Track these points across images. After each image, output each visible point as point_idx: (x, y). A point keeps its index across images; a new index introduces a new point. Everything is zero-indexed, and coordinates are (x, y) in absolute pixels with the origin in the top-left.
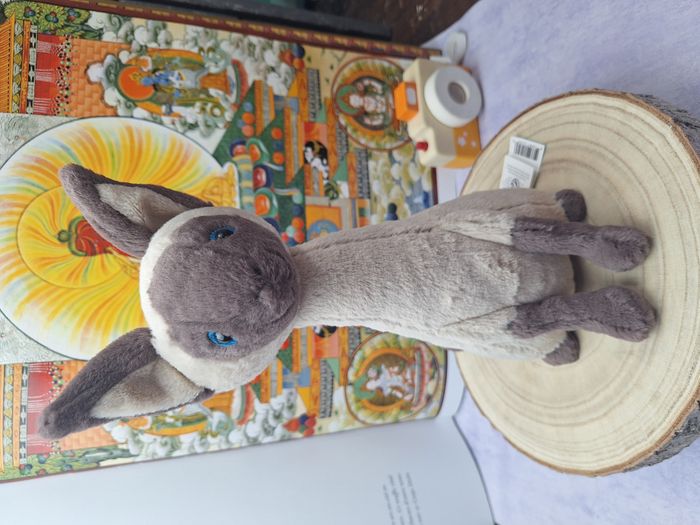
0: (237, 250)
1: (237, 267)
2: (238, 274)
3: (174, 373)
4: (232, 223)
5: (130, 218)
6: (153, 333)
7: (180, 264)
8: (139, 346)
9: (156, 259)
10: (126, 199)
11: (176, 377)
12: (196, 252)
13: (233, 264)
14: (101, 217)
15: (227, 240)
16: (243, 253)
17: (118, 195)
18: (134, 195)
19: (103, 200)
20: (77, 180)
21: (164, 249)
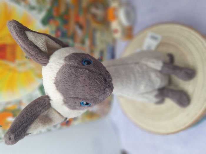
0: (97, 71)
1: (99, 79)
3: (57, 113)
5: (41, 49)
6: (51, 98)
9: (58, 70)
10: (40, 40)
11: (57, 115)
12: (80, 70)
13: (97, 77)
14: (29, 47)
17: (36, 38)
18: (42, 39)
19: (30, 39)
20: (17, 28)
21: (61, 65)
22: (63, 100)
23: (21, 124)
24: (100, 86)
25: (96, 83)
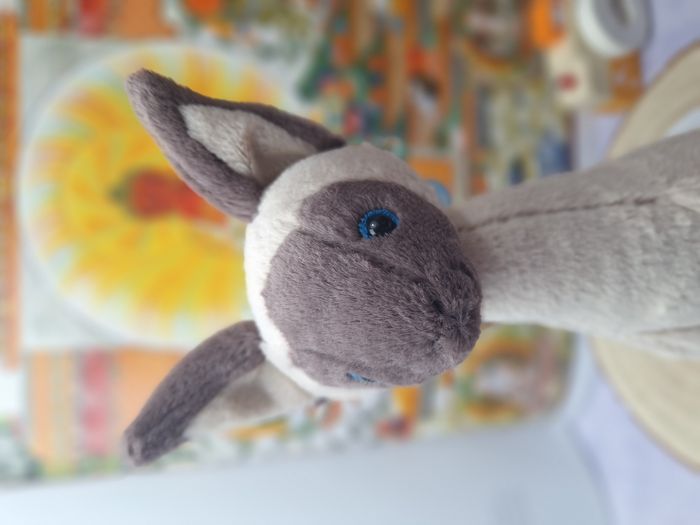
0: (407, 265)
1: (409, 300)
2: (412, 312)
4: (389, 203)
5: (231, 165)
6: (263, 335)
7: (316, 271)
8: (244, 352)
9: (275, 247)
10: (226, 135)
12: (341, 257)
13: (402, 293)
14: (190, 164)
15: (388, 241)
16: (417, 272)
17: (213, 126)
18: (236, 128)
19: (193, 134)
20: (152, 99)
21: (287, 232)
22: (291, 354)
23: (165, 410)
24: (410, 331)
25: (395, 314)
